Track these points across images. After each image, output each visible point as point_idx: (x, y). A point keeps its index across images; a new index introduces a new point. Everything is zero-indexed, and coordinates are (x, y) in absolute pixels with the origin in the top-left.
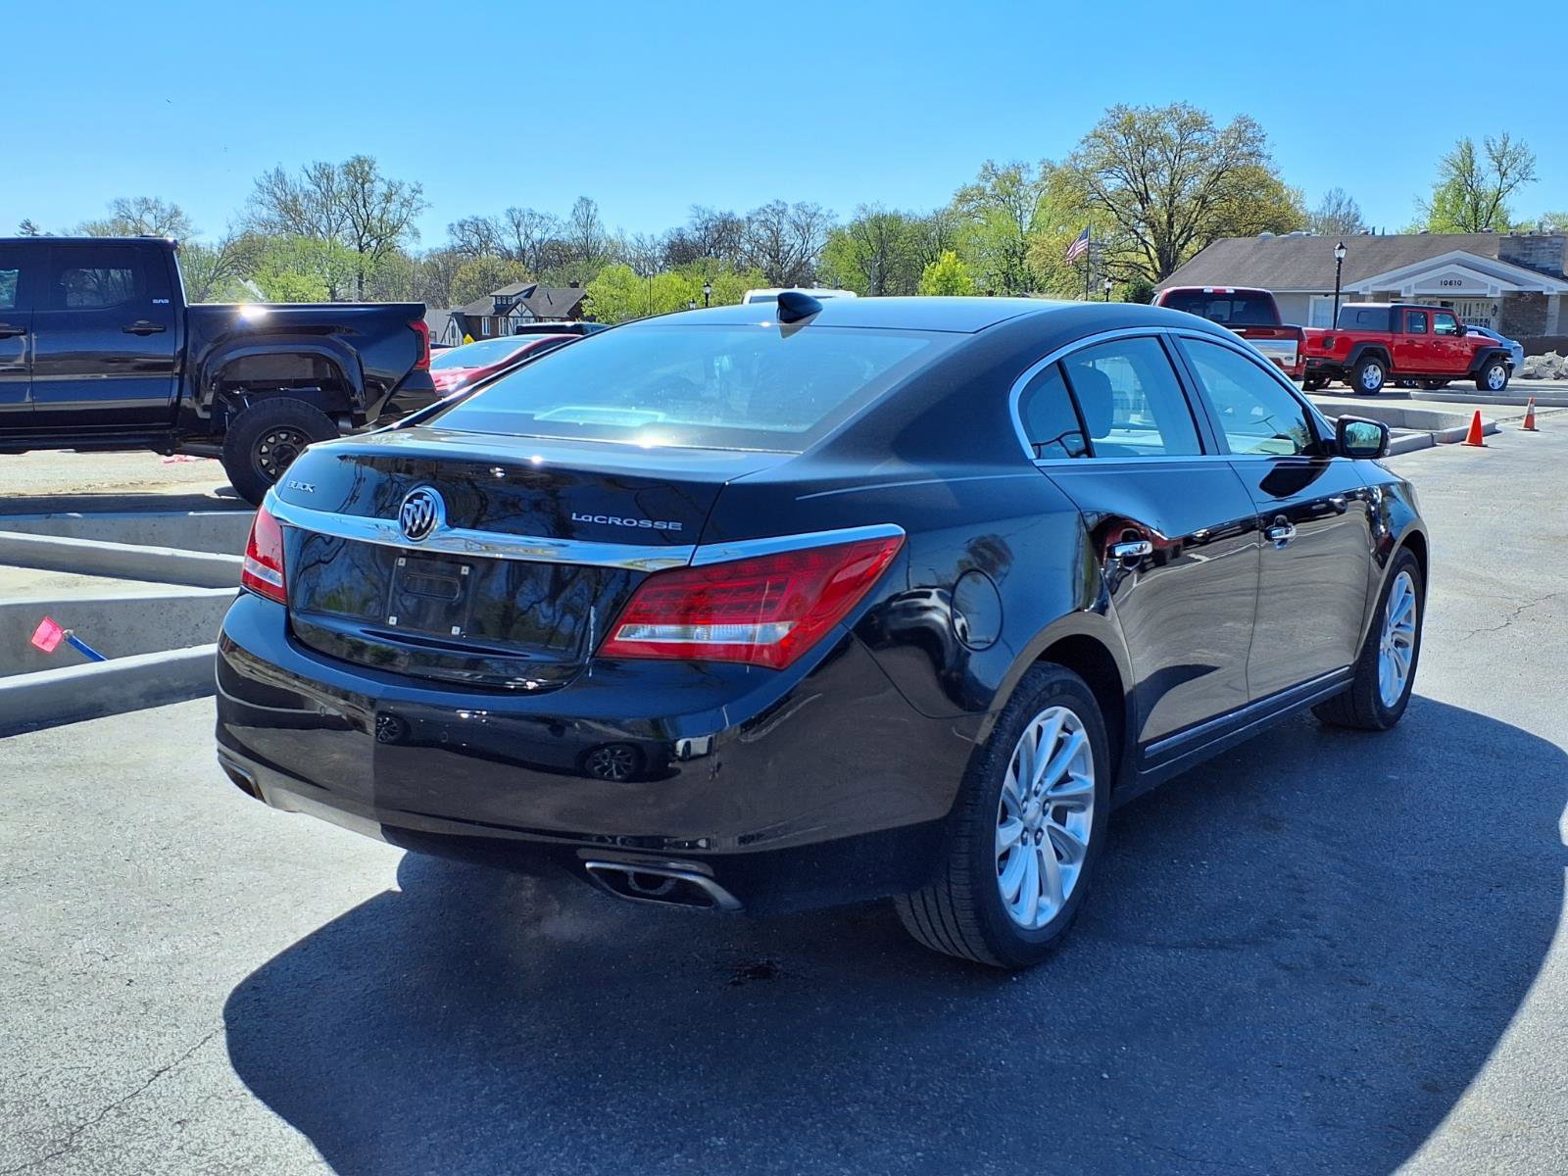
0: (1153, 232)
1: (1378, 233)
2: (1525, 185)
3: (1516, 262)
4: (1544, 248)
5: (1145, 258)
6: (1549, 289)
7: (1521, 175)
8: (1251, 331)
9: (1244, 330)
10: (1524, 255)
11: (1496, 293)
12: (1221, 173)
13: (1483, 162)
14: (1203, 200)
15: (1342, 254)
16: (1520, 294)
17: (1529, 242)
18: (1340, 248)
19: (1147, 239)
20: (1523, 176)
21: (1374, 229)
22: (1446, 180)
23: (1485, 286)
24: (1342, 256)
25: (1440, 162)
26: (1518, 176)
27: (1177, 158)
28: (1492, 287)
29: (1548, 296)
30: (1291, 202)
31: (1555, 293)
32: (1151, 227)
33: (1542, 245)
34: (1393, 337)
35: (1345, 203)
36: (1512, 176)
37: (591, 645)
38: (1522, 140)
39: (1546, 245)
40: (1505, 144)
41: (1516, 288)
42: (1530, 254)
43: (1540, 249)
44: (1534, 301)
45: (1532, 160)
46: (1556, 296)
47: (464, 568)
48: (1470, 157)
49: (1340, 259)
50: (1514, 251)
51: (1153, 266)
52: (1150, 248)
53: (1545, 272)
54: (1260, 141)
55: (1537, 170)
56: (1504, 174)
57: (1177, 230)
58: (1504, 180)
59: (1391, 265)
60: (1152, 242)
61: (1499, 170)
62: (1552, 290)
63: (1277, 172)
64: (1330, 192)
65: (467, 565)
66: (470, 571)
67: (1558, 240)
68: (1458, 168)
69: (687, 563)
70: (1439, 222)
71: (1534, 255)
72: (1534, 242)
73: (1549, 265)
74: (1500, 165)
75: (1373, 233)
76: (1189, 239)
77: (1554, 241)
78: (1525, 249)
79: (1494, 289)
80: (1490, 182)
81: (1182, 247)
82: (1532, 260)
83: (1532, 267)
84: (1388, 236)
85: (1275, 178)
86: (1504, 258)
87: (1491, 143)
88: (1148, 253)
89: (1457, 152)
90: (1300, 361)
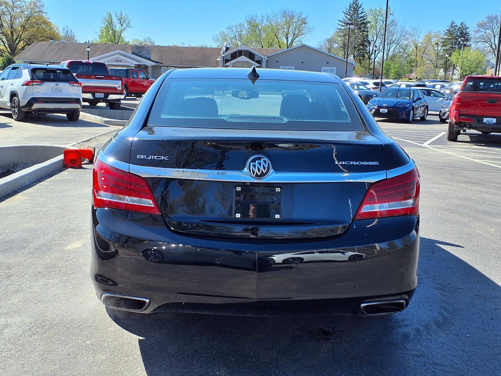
0: (6, 38)
1: (91, 42)
2: (129, 29)
3: (137, 55)
4: (145, 51)
5: (4, 48)
6: (148, 64)
7: (127, 26)
8: (106, 77)
9: (103, 77)
10: (139, 52)
11: (133, 65)
12: (30, 17)
13: (115, 21)
14: (23, 27)
15: (89, 49)
16: (140, 65)
17: (140, 48)
18: (88, 47)
19: (4, 40)
20: (128, 26)
21: (89, 41)
22: (104, 26)
23: (129, 62)
24: (89, 50)
25: (101, 19)
26: (126, 26)
27: (12, 10)
28: (131, 62)
29: (148, 66)
30: (55, 30)
31: (150, 65)
32: (5, 36)
33: (144, 49)
34: (128, 80)
35: (69, 31)
36: (125, 26)
37: (351, 215)
38: (126, 14)
39: (145, 50)
40: (121, 15)
41: (138, 63)
42: (141, 53)
43: (143, 51)
44: (144, 68)
45: (130, 21)
46: (150, 66)
47: (277, 189)
48: (111, 18)
49: (88, 51)
50: (136, 51)
51: (8, 51)
52: (6, 44)
53: (146, 58)
54: (43, 7)
55: (132, 23)
56: (122, 25)
57: (15, 37)
58: (122, 27)
59: (97, 54)
60: (6, 42)
61: (120, 23)
62: (149, 64)
63: (49, 19)
64: (64, 27)
65: (278, 187)
66: (281, 190)
67: (149, 48)
68: (108, 22)
69: (386, 178)
70: (104, 40)
71: (142, 53)
72: (142, 48)
73: (147, 56)
74: (121, 22)
75: (89, 43)
76: (20, 42)
77: (148, 48)
78: (139, 50)
79: (132, 63)
80: (118, 28)
81: (18, 43)
82: (142, 54)
83: (142, 57)
84: (94, 44)
85: (48, 20)
86: (133, 53)
87: (117, 14)
88: (5, 45)
89: (106, 16)
90: (123, 88)
